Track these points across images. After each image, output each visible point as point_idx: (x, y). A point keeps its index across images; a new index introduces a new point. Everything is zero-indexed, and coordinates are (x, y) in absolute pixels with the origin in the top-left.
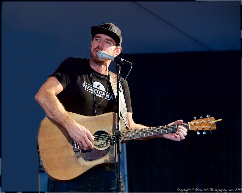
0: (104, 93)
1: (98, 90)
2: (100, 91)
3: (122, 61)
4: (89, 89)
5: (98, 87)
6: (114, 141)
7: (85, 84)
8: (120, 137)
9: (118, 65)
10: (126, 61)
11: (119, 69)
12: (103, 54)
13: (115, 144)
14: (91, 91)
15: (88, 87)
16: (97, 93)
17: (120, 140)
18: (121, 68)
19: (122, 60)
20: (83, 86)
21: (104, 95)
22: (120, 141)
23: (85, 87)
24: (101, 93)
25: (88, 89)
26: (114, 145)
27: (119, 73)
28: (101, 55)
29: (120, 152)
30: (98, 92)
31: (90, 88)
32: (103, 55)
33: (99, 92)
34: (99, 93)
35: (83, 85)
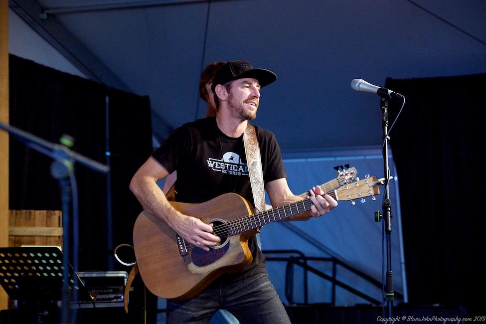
0: (241, 167)
1: (231, 165)
2: (234, 166)
3: (389, 94)
4: (219, 167)
5: (231, 160)
6: (380, 214)
7: (211, 162)
8: (389, 209)
9: (383, 99)
10: (395, 94)
11: (384, 106)
12: (360, 84)
13: (381, 219)
14: (221, 169)
15: (217, 165)
16: (231, 169)
17: (389, 213)
18: (389, 105)
19: (390, 91)
20: (209, 166)
21: (242, 169)
22: (389, 215)
23: (212, 166)
24: (236, 168)
25: (216, 167)
26: (380, 221)
27: (386, 112)
28: (357, 85)
29: (390, 231)
30: (231, 167)
31: (219, 165)
32: (360, 86)
33: (234, 168)
34: (232, 169)
35: (208, 163)
